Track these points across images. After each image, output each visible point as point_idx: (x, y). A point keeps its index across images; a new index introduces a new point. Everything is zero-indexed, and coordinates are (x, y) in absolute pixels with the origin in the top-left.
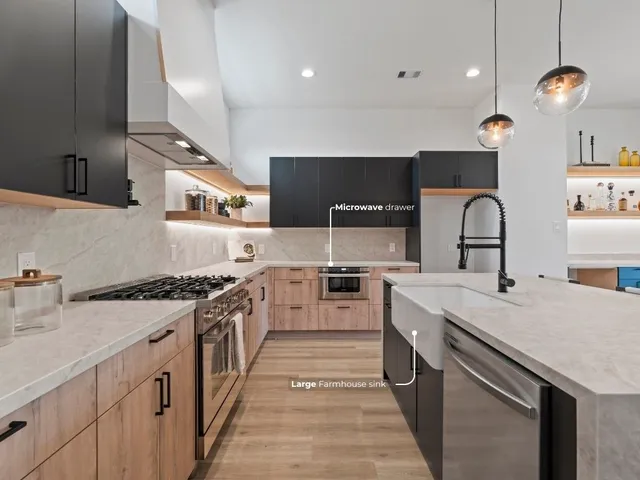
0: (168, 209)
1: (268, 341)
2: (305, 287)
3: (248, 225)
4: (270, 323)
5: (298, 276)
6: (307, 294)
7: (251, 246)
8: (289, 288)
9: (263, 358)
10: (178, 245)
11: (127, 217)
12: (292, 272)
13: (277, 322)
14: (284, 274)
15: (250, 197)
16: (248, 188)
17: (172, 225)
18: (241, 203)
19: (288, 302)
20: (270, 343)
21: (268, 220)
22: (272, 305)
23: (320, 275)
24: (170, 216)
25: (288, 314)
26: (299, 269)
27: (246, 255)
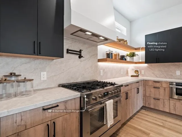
0: (98, 59)
1: (142, 110)
2: (162, 91)
3: (136, 63)
4: (144, 103)
5: (158, 85)
6: (162, 94)
7: (138, 71)
8: (153, 90)
9: (137, 117)
10: (104, 70)
11: (81, 61)
12: (154, 83)
13: (147, 103)
14: (150, 83)
15: (137, 53)
16: (136, 49)
17: (100, 64)
18: (133, 55)
19: (153, 96)
20: (143, 111)
21: (144, 61)
22: (145, 96)
23: (171, 86)
24: (99, 61)
25: (152, 101)
26: (158, 82)
27: (135, 74)
